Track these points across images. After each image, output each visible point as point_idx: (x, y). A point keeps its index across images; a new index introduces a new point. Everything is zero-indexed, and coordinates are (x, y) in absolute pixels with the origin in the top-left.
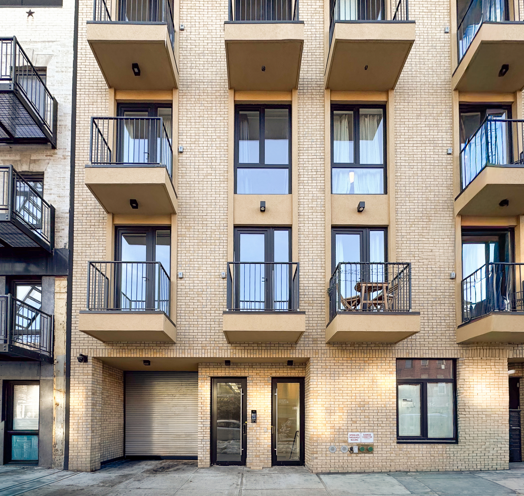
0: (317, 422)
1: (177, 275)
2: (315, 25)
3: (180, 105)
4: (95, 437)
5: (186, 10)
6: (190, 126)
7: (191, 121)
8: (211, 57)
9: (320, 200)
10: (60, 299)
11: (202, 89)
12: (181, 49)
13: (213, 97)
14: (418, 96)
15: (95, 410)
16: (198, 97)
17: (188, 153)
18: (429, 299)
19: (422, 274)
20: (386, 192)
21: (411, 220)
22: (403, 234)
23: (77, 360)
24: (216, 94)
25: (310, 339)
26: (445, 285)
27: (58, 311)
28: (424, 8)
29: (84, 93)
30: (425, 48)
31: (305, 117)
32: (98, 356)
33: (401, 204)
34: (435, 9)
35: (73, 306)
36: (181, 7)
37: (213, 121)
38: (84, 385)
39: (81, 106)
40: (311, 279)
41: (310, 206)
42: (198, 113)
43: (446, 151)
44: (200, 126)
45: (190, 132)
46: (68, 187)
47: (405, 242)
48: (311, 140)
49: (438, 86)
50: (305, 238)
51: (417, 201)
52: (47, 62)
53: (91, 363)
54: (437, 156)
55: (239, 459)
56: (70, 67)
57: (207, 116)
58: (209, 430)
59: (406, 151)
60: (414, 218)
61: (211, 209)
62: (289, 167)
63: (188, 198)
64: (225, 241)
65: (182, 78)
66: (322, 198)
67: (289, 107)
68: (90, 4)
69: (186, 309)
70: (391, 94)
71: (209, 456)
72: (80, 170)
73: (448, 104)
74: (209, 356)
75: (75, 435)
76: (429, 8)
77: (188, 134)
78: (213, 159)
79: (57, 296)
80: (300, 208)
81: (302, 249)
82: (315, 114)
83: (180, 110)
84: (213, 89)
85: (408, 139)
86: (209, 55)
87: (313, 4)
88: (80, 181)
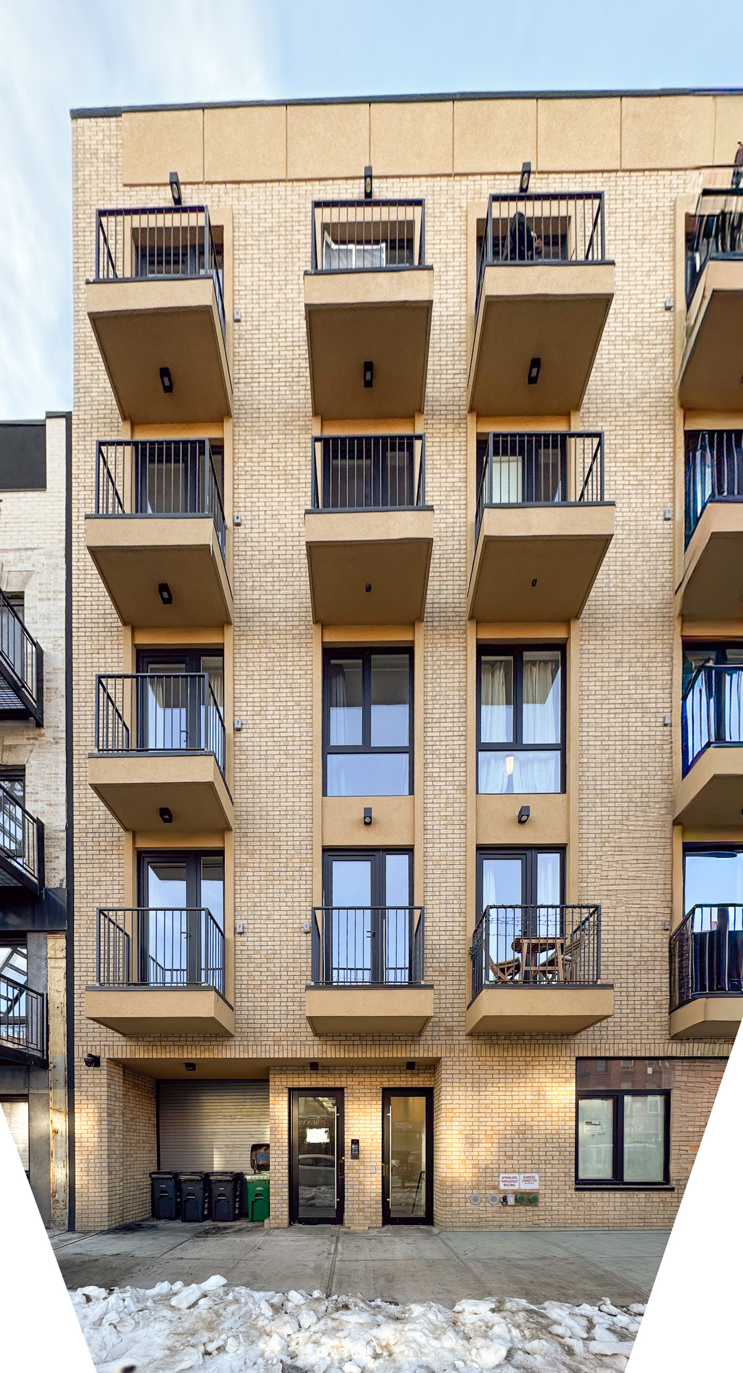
0: (451, 1158)
1: (235, 929)
2: (452, 512)
3: (236, 651)
4: (114, 1181)
5: (244, 491)
6: (252, 686)
7: (254, 677)
8: (285, 570)
9: (459, 805)
10: (55, 968)
11: (271, 624)
12: (236, 558)
13: (287, 637)
14: (618, 629)
15: (114, 1140)
16: (265, 637)
17: (249, 731)
18: (630, 963)
19: (619, 923)
20: (564, 790)
21: (603, 836)
22: (590, 858)
23: (84, 1064)
24: (294, 632)
25: (442, 1029)
26: (656, 941)
27: (53, 988)
28: (632, 478)
29: (83, 634)
30: (632, 546)
31: (436, 667)
32: (116, 1057)
33: (588, 809)
34: (650, 480)
35: (75, 978)
36: (236, 486)
37: (289, 677)
38: (96, 1102)
39: (80, 656)
40: (444, 933)
41: (442, 814)
42: (265, 664)
43: (661, 720)
44: (268, 686)
45: (252, 696)
46: (63, 789)
47: (593, 871)
48: (444, 706)
49: (652, 611)
50: (433, 867)
51: (613, 805)
52: (25, 583)
53: (106, 1068)
54: (647, 729)
55: (333, 1215)
56: (61, 592)
57: (279, 668)
58: (287, 1171)
59: (598, 720)
60: (609, 831)
61: (287, 821)
62: (409, 750)
63: (250, 805)
64: (308, 874)
65: (239, 606)
66: (462, 801)
67: (409, 650)
68: (90, 484)
69: (250, 982)
70: (575, 627)
71: (287, 1209)
72: (81, 761)
73: (667, 641)
74: (285, 1056)
75: (84, 1178)
76: (638, 478)
77: (248, 700)
78: (289, 739)
79: (51, 963)
80: (427, 819)
81: (429, 885)
82: (451, 663)
83: (236, 660)
84: (289, 623)
85: (601, 702)
86: (281, 566)
87: (450, 475)
88: (81, 779)
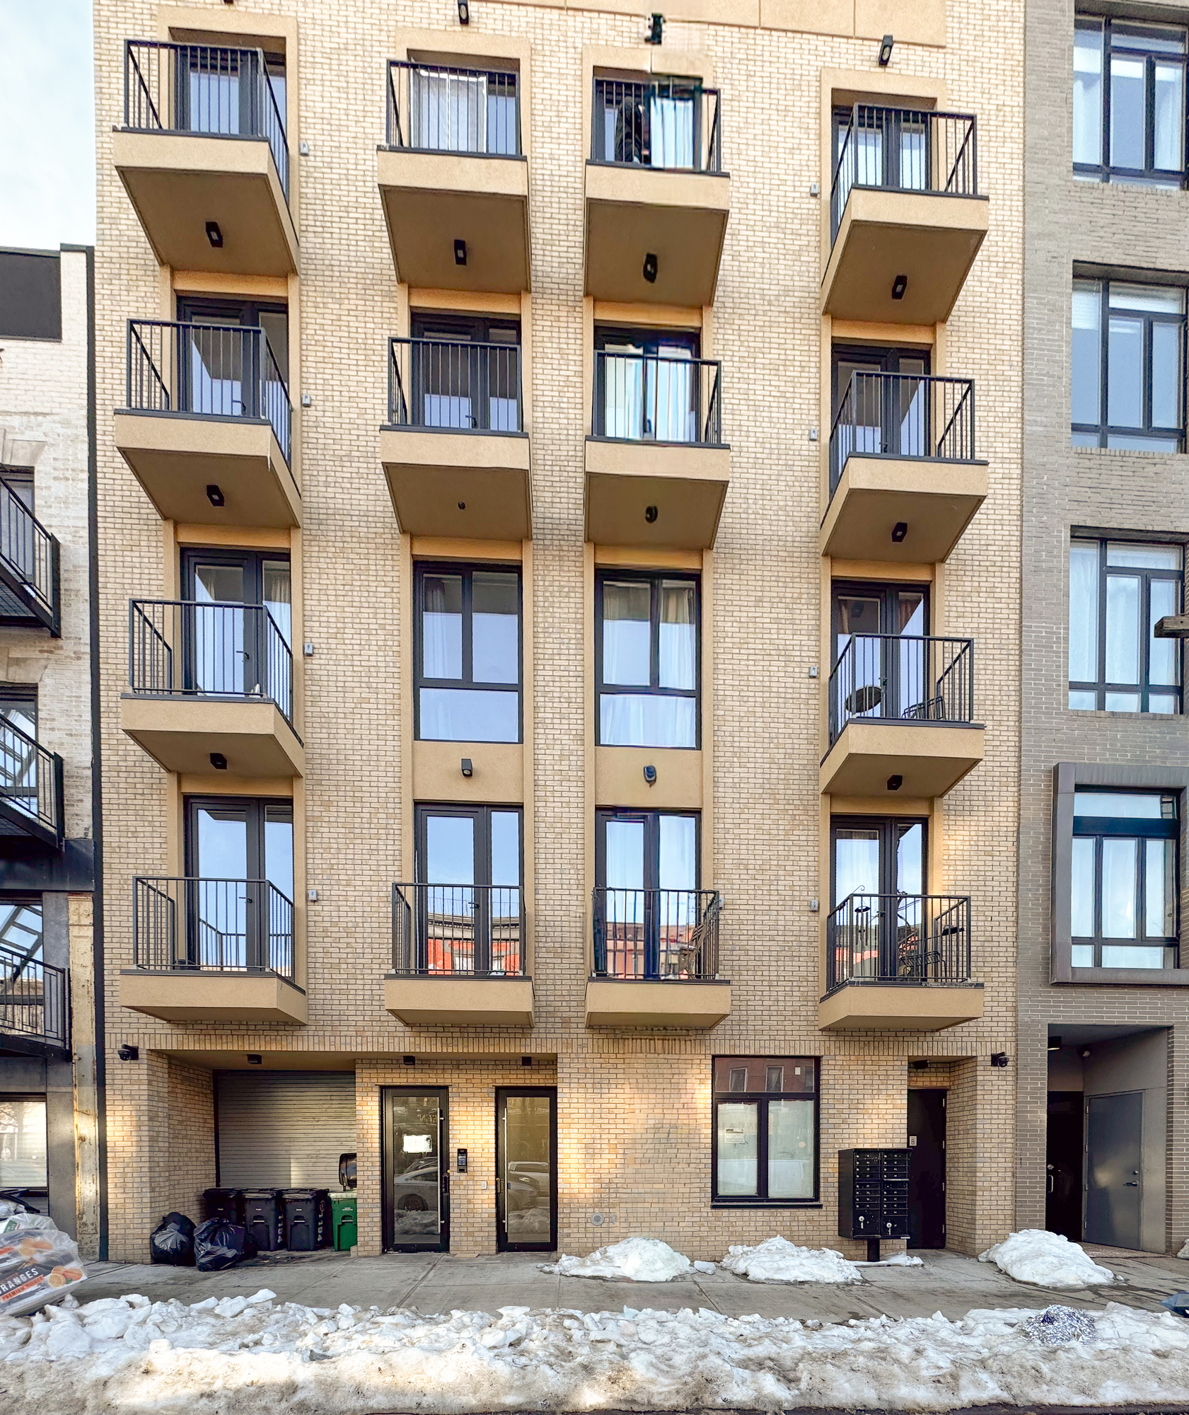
0: (569, 1171)
1: (307, 896)
2: (566, 411)
3: (306, 559)
4: (158, 1199)
5: (314, 365)
6: (326, 603)
7: (329, 592)
8: (365, 465)
9: (575, 758)
10: (79, 937)
11: (349, 529)
12: (305, 445)
13: (369, 546)
14: (758, 562)
15: (157, 1149)
16: (341, 545)
17: (323, 657)
18: (773, 948)
19: (760, 902)
20: (699, 746)
21: (742, 801)
22: (727, 826)
23: (118, 1056)
24: (376, 541)
25: (557, 1020)
26: (801, 923)
27: (76, 961)
28: (773, 388)
29: (112, 526)
30: (774, 467)
31: (548, 594)
32: (158, 1048)
33: (725, 770)
34: (794, 392)
35: (105, 951)
36: (304, 358)
37: (371, 594)
38: (133, 1102)
39: (108, 553)
40: (559, 908)
41: (556, 768)
42: (341, 577)
43: (807, 670)
44: (346, 604)
45: (326, 614)
46: (88, 716)
47: (731, 841)
48: (558, 641)
49: (796, 544)
50: (547, 830)
51: (753, 765)
52: (35, 457)
53: (146, 1061)
54: (791, 680)
55: (436, 1241)
56: (82, 471)
57: (359, 583)
58: (379, 1187)
59: (735, 667)
60: (749, 796)
61: (370, 768)
62: (518, 688)
63: (324, 746)
64: (397, 832)
65: (309, 505)
66: (579, 753)
67: (517, 569)
68: (119, 339)
69: (326, 960)
70: (708, 557)
71: (379, 1234)
72: (110, 683)
73: (812, 581)
75: (119, 1196)
76: (781, 389)
77: (322, 619)
78: (372, 669)
79: (74, 931)
80: (537, 772)
81: (541, 851)
82: (566, 590)
83: (306, 570)
84: (370, 530)
85: (739, 646)
86: (361, 459)
87: (563, 367)
